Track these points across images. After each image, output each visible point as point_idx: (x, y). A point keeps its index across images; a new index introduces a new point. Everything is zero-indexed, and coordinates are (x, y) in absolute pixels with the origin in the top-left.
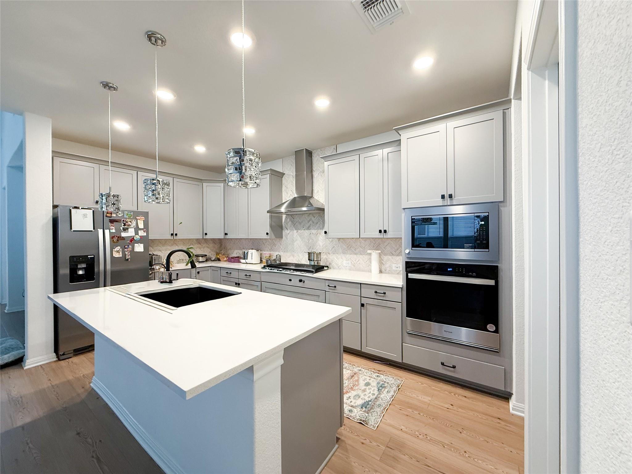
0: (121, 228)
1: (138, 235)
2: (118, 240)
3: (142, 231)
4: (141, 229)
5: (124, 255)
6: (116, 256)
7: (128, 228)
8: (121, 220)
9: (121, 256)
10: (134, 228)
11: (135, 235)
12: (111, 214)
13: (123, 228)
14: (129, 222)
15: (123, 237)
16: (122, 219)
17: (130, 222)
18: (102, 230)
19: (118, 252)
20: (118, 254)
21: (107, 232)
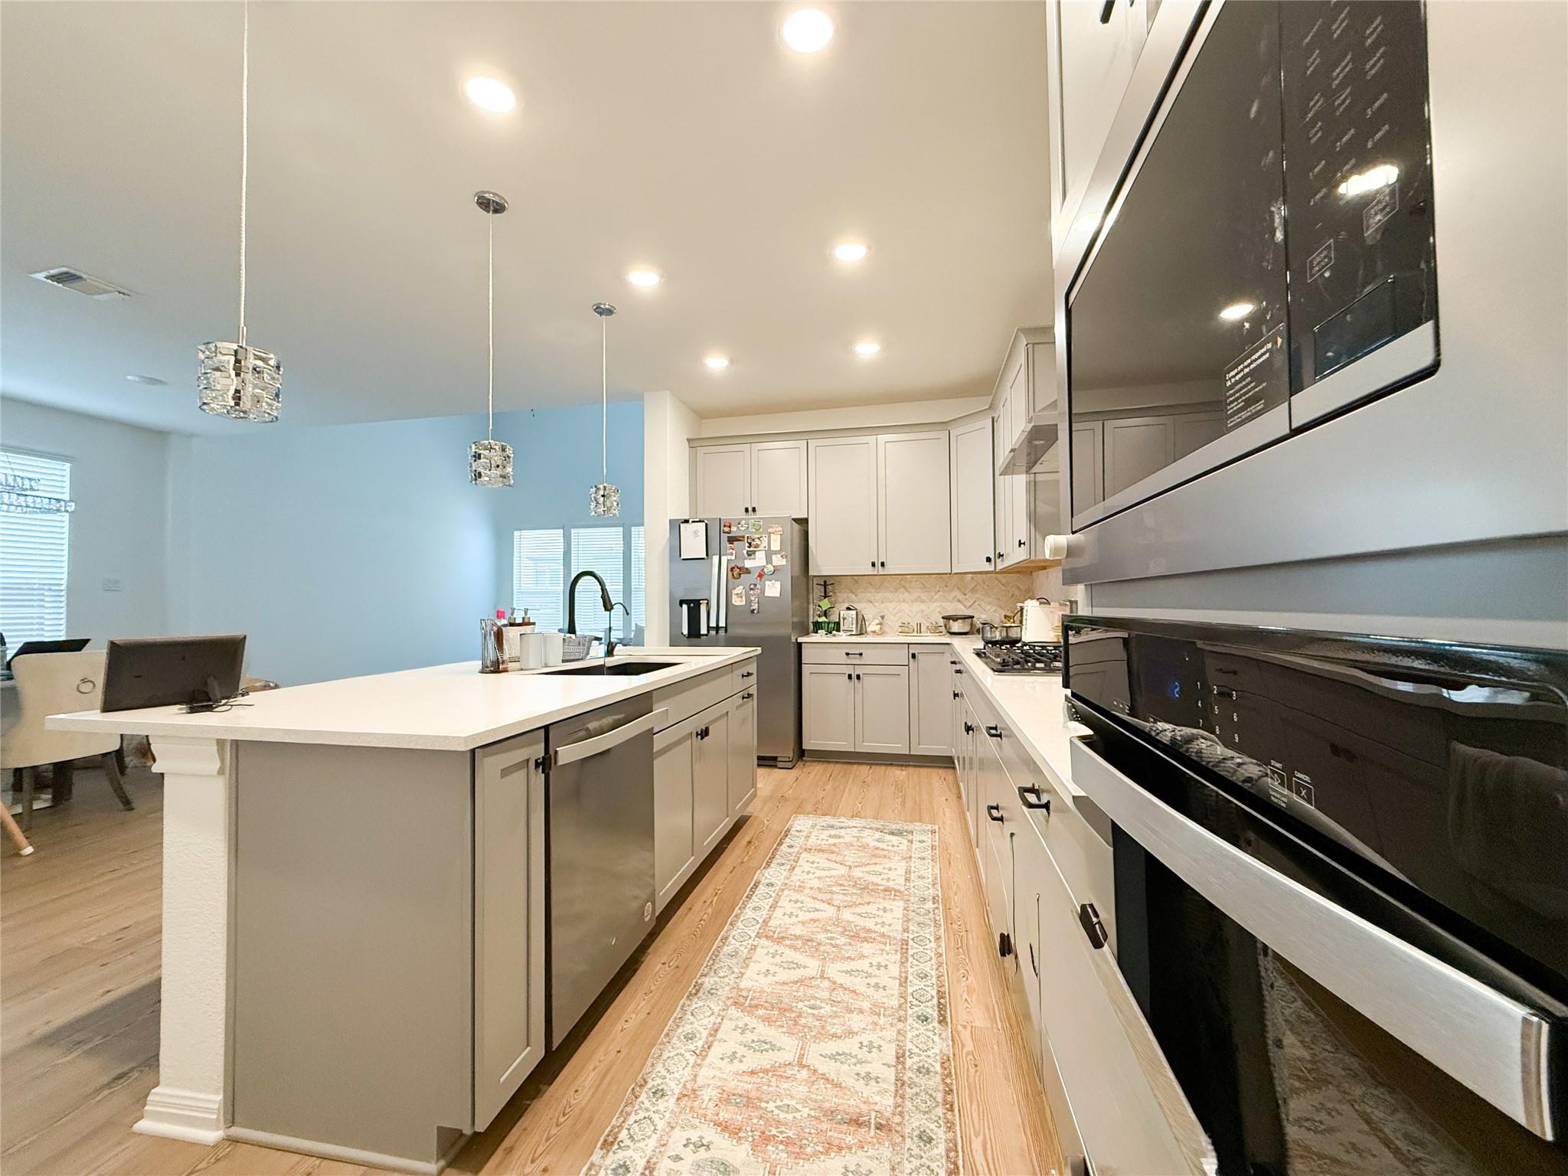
0: (745, 552)
1: (772, 564)
2: (740, 574)
3: (779, 556)
4: (776, 552)
5: (749, 602)
6: (736, 604)
7: (755, 551)
8: (744, 537)
9: (744, 603)
10: (764, 552)
11: (767, 564)
12: (730, 527)
13: (748, 551)
14: (757, 540)
15: (747, 569)
16: (746, 536)
17: (759, 538)
18: (718, 557)
19: (739, 595)
20: (740, 599)
21: (724, 559)
